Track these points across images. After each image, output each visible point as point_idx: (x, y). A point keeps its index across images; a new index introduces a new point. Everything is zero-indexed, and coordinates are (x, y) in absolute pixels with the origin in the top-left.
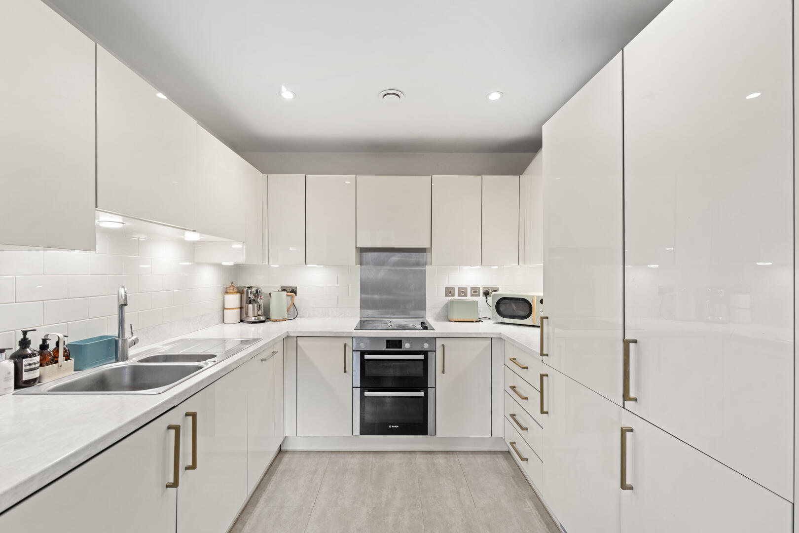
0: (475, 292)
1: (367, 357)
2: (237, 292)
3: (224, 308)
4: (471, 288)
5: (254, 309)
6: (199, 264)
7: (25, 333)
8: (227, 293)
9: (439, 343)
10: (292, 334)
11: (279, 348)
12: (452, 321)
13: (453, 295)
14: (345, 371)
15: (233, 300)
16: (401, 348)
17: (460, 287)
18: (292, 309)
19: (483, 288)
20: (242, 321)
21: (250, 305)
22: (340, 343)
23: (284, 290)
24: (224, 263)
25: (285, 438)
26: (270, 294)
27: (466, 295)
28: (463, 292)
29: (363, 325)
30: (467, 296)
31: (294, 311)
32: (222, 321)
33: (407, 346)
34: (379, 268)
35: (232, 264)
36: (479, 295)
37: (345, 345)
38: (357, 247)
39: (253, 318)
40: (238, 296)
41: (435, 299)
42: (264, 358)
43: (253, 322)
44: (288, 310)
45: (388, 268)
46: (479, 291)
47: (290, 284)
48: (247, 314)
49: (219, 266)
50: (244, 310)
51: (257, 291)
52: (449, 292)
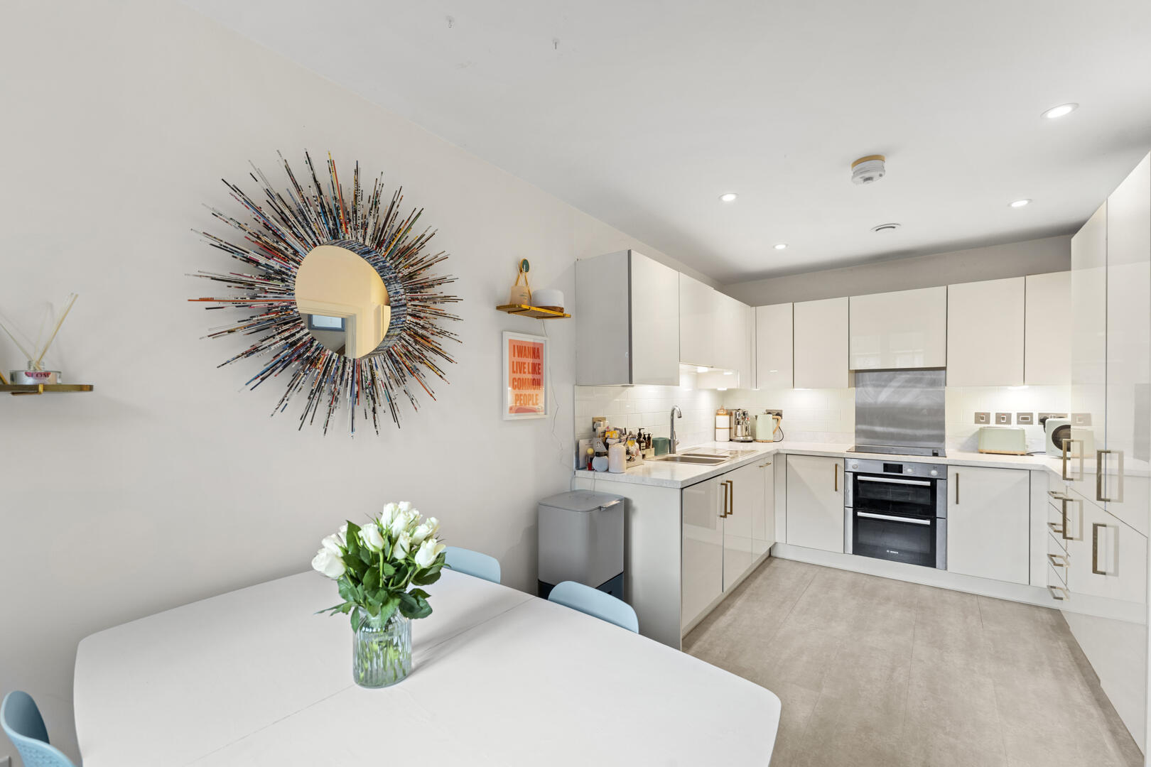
0: (1025, 419)
1: (860, 478)
2: (727, 414)
3: (716, 428)
4: (1018, 414)
5: (742, 430)
6: (700, 390)
7: (640, 430)
8: (718, 414)
9: (951, 472)
10: (782, 452)
11: (770, 460)
12: (982, 453)
13: (988, 422)
14: (836, 490)
15: (724, 421)
16: (902, 472)
17: (999, 412)
18: (777, 432)
19: (1040, 414)
20: (731, 440)
21: (739, 426)
22: (832, 463)
23: (769, 413)
24: (719, 389)
25: (776, 543)
26: (756, 417)
27: (1009, 422)
28: (1003, 418)
29: (858, 449)
30: (1010, 424)
31: (780, 434)
32: (713, 439)
33: (908, 471)
34: (879, 389)
35: (725, 389)
36: (1031, 423)
37: (836, 465)
38: (851, 369)
39: (742, 438)
40: (728, 417)
41: (958, 424)
42: (762, 465)
43: (742, 442)
44: (774, 433)
45: (893, 389)
46: (1032, 418)
47: (775, 407)
48: (736, 434)
49: (715, 391)
50: (733, 431)
51: (744, 414)
52: (981, 418)
